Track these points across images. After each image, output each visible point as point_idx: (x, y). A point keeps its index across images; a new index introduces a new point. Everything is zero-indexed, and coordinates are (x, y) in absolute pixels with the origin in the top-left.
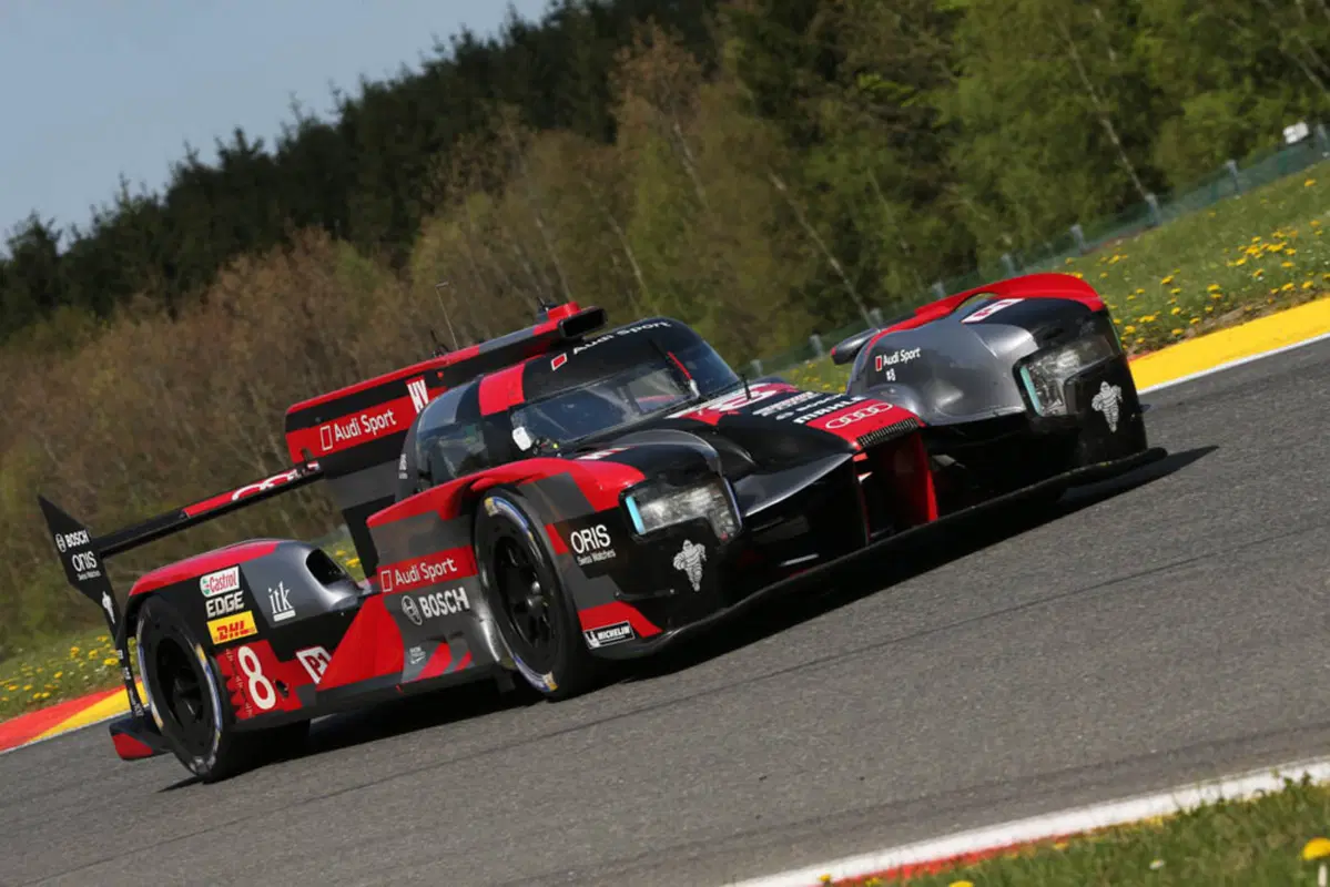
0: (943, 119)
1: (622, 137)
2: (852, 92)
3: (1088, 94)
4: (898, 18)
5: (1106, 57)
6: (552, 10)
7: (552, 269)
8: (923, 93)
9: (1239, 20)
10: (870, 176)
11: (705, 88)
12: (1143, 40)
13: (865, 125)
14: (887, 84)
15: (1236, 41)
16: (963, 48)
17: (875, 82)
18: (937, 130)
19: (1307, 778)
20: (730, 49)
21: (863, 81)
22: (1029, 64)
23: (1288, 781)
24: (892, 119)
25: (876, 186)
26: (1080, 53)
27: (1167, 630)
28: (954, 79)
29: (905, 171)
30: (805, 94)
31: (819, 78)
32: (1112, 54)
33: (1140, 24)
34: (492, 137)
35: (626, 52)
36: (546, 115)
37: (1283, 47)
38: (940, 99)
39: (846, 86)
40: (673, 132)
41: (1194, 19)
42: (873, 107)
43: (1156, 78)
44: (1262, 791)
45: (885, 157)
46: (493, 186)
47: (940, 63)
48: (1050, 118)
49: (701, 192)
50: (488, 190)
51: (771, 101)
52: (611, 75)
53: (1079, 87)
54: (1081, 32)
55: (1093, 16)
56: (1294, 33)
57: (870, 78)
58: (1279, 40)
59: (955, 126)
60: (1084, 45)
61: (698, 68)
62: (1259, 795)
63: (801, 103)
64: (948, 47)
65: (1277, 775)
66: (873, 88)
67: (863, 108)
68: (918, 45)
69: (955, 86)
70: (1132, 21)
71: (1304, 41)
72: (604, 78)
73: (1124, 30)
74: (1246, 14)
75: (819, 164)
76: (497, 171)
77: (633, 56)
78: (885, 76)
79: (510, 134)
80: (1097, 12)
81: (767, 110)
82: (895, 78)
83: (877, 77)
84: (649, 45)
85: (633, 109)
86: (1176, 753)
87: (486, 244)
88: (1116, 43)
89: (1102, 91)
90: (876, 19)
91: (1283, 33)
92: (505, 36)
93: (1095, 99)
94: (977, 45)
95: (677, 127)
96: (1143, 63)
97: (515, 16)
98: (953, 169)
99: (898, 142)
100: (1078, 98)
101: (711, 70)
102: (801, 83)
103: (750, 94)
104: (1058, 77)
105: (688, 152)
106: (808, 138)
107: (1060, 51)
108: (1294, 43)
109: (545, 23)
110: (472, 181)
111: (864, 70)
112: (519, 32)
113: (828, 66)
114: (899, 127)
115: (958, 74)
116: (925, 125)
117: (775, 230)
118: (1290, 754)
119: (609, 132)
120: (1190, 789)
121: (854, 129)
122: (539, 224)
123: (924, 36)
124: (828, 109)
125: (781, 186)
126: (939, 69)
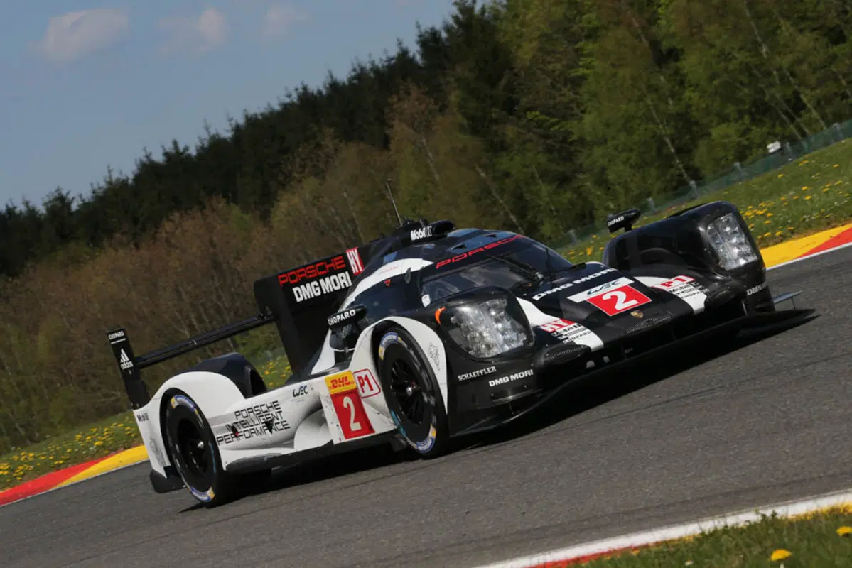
0: (575, 137)
1: (392, 146)
2: (524, 121)
3: (657, 124)
4: (549, 80)
5: (667, 103)
6: (353, 74)
7: (352, 221)
8: (564, 122)
9: (742, 83)
10: (533, 169)
11: (440, 118)
12: (687, 94)
13: (530, 140)
14: (543, 117)
15: (741, 94)
16: (586, 97)
17: (537, 116)
18: (571, 143)
19: (774, 514)
20: (454, 97)
21: (530, 115)
22: (623, 106)
23: (764, 516)
24: (546, 137)
25: (537, 175)
26: (652, 101)
27: (697, 429)
28: (581, 115)
29: (554, 167)
30: (496, 122)
31: (504, 113)
32: (671, 102)
33: (686, 85)
34: (318, 146)
35: (395, 98)
36: (349, 133)
37: (767, 99)
38: (572, 126)
39: (519, 118)
40: (422, 143)
41: (716, 82)
42: (535, 130)
43: (695, 114)
44: (748, 521)
45: (542, 158)
46: (319, 173)
47: (573, 105)
48: (636, 138)
49: (437, 177)
50: (316, 175)
51: (477, 126)
52: (387, 110)
53: (652, 120)
54: (653, 89)
55: (659, 80)
56: (773, 90)
57: (533, 113)
58: (764, 95)
59: (582, 141)
60: (654, 96)
61: (437, 107)
62: (748, 524)
63: (494, 127)
64: (578, 97)
65: (757, 513)
66: (536, 119)
67: (529, 131)
68: (561, 95)
69: (582, 119)
70: (682, 83)
71: (778, 95)
72: (383, 113)
73: (677, 88)
74: (746, 81)
75: (504, 162)
76: (321, 165)
77: (399, 100)
78: (542, 113)
79: (329, 144)
80: (662, 78)
81: (475, 131)
82: (548, 114)
83: (538, 113)
84: (408, 93)
85: (399, 130)
86: (702, 499)
87: (314, 205)
88: (673, 95)
89: (665, 123)
90: (538, 81)
91: (766, 91)
92: (327, 88)
93: (661, 127)
94: (594, 95)
95: (424, 141)
96: (689, 106)
97: (332, 77)
98: (581, 165)
99: (549, 150)
100: (652, 126)
101: (443, 109)
102: (494, 116)
103: (465, 122)
104: (640, 114)
105: (430, 155)
106: (499, 147)
107: (641, 99)
108: (773, 96)
109: (350, 80)
110: (307, 170)
111: (531, 109)
112: (334, 86)
113: (510, 106)
114: (549, 141)
115: (583, 112)
116: (564, 141)
117: (480, 199)
118: (765, 501)
119: (385, 143)
120: (708, 520)
121: (524, 142)
122: (345, 194)
123: (565, 90)
124: (510, 131)
125: (483, 174)
126: (572, 109)
